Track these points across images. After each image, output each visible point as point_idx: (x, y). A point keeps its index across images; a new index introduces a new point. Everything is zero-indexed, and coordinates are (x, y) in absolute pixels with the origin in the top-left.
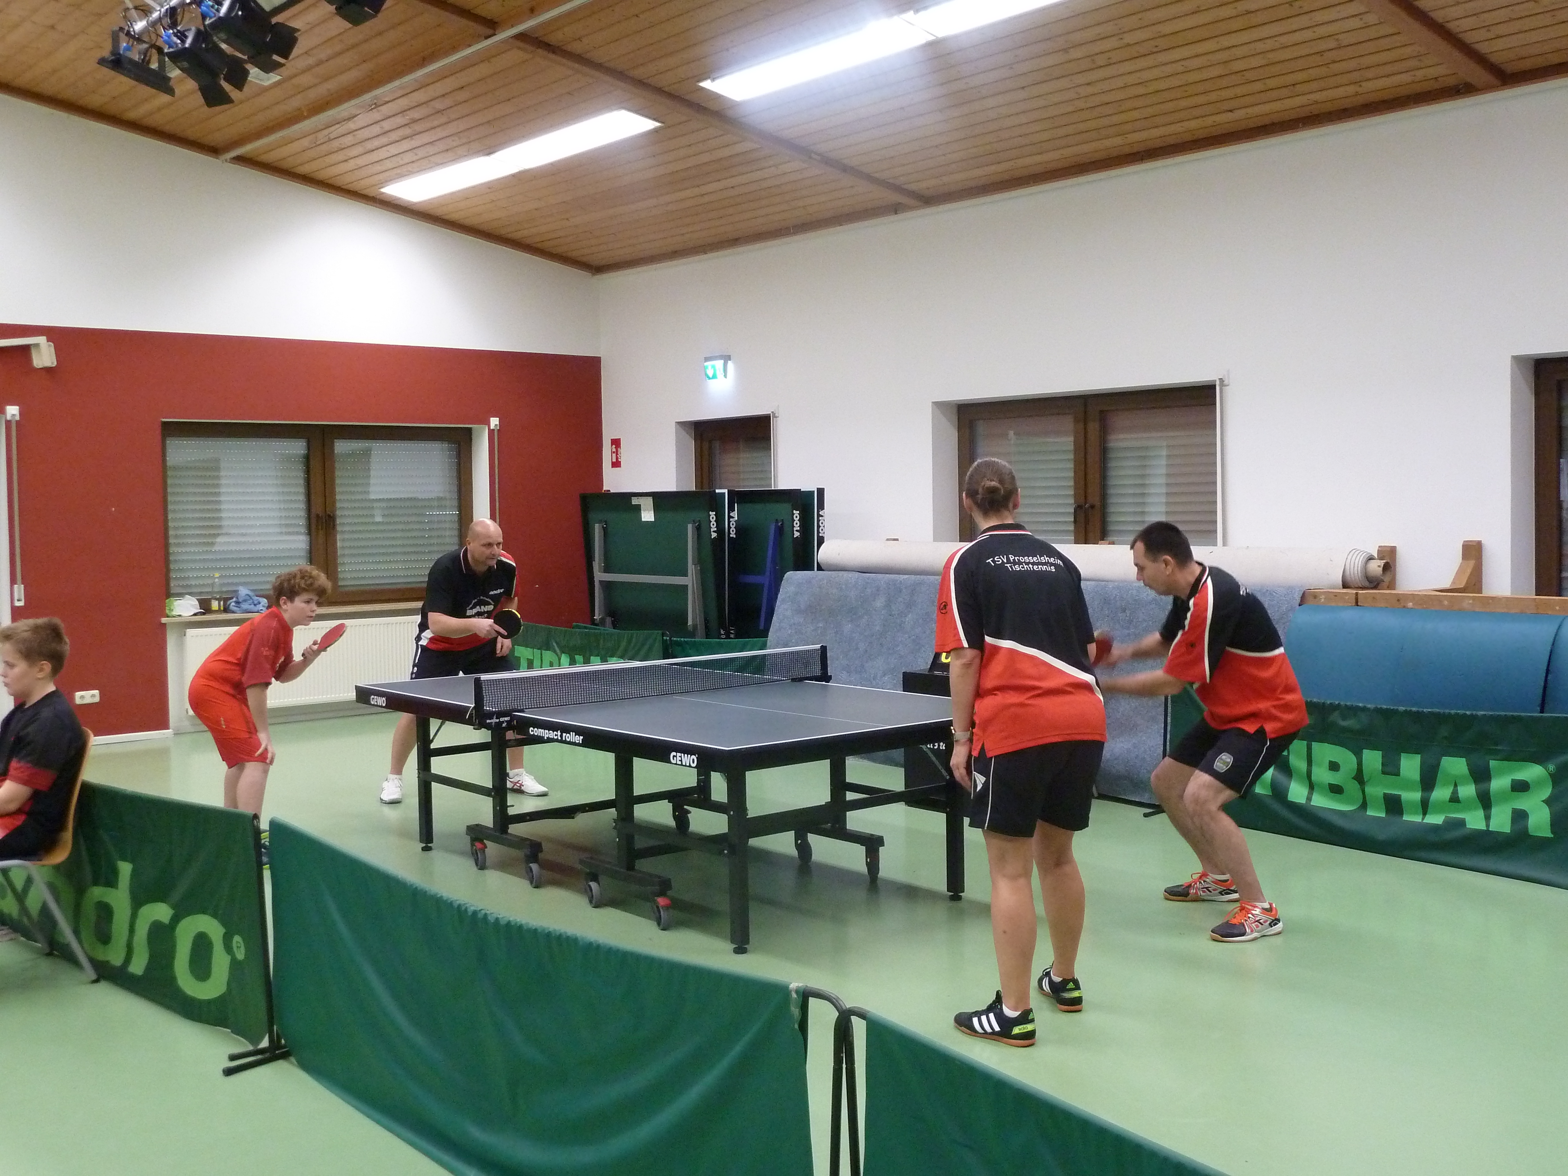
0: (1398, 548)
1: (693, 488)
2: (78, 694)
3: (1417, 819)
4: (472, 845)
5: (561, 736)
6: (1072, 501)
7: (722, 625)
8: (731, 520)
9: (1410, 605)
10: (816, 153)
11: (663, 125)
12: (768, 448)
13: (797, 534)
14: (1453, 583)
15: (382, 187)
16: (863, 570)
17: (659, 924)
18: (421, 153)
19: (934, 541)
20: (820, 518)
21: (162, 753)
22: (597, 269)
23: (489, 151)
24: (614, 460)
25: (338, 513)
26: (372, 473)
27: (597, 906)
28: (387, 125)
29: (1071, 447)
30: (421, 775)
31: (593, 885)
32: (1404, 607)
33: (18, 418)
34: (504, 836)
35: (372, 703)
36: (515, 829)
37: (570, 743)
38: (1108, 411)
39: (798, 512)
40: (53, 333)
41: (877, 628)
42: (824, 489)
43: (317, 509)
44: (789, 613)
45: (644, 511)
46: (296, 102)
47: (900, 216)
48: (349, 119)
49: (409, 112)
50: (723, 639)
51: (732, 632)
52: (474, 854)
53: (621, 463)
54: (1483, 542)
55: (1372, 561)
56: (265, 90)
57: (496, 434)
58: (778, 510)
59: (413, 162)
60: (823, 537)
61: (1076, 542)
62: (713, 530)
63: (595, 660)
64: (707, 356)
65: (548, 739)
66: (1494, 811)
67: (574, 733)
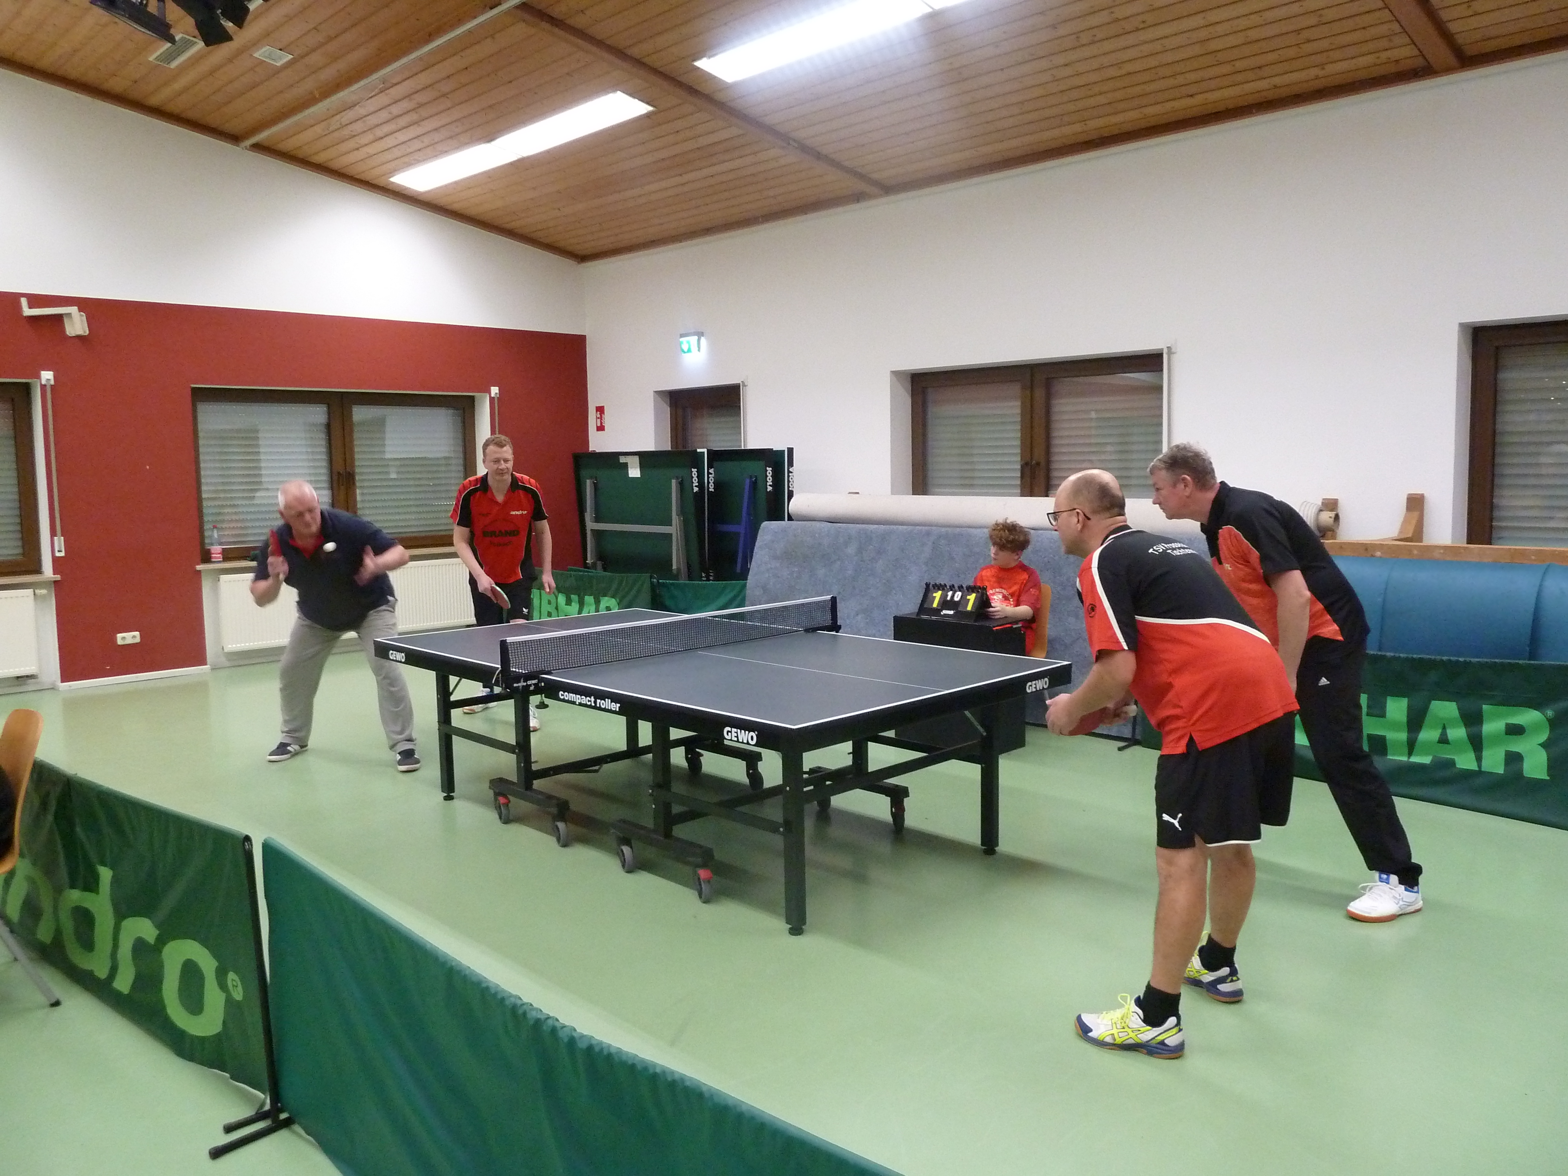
0: (1340, 501)
1: (670, 449)
2: (119, 636)
3: (1404, 758)
4: (496, 800)
5: (595, 702)
6: (1019, 459)
7: (703, 568)
8: (710, 476)
9: (1378, 554)
10: (794, 141)
11: (656, 109)
12: (739, 414)
13: (770, 489)
14: (1401, 532)
15: (392, 177)
16: (832, 521)
17: (700, 897)
18: (426, 140)
19: (892, 494)
20: (790, 474)
21: (200, 687)
22: (582, 258)
23: (490, 137)
24: (599, 425)
25: (357, 470)
26: (388, 435)
27: (629, 871)
28: (396, 110)
29: (1018, 411)
30: (441, 728)
31: (626, 849)
32: (1372, 556)
33: (52, 382)
34: (528, 793)
35: (391, 658)
36: (537, 784)
37: (605, 710)
38: (1053, 378)
39: (771, 469)
40: (83, 304)
41: (850, 572)
42: (793, 448)
43: (338, 467)
44: (766, 558)
45: (631, 468)
46: (309, 85)
47: (863, 205)
48: (359, 103)
49: (416, 96)
50: (704, 581)
51: (711, 574)
52: (498, 808)
53: (606, 427)
54: (1425, 495)
55: (1323, 512)
56: (279, 70)
57: (496, 400)
58: (753, 467)
59: (419, 150)
60: (792, 491)
61: (1022, 495)
62: (694, 485)
63: (589, 599)
64: (683, 332)
65: (580, 704)
66: (1485, 753)
67: (610, 700)
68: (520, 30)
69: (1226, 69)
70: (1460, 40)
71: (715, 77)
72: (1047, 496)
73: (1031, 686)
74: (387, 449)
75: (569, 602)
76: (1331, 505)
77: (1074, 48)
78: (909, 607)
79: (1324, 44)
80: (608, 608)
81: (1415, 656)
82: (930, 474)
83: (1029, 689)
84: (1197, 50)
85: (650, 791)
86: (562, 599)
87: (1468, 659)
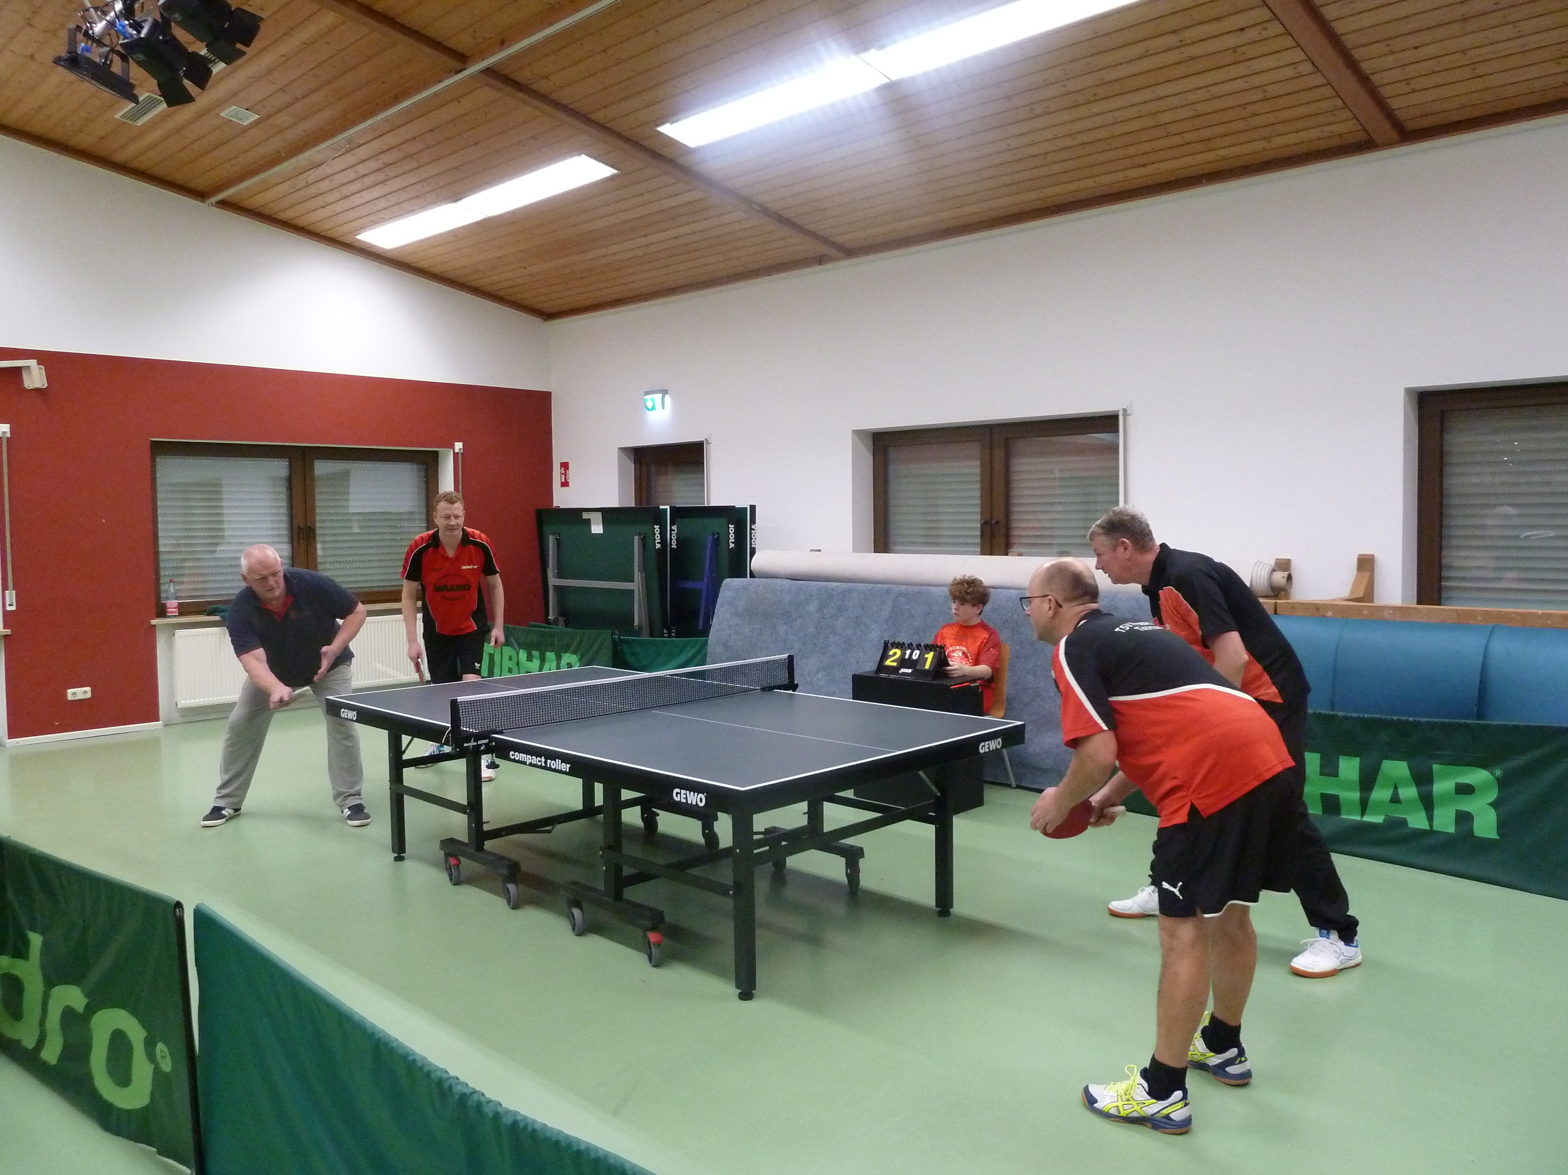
0: (1292, 561)
1: (634, 506)
2: (70, 691)
3: (1357, 818)
4: (446, 860)
5: (546, 762)
6: (978, 517)
7: (665, 625)
8: (672, 532)
9: (1330, 614)
10: (756, 204)
11: (619, 172)
12: (702, 471)
13: (732, 546)
14: (1352, 592)
15: (358, 235)
16: (794, 578)
17: (650, 960)
18: (394, 199)
19: (854, 551)
21: (153, 743)
22: (548, 315)
23: (456, 197)
24: (563, 480)
25: (318, 525)
26: (351, 490)
27: (580, 934)
28: (361, 169)
29: (978, 470)
30: (392, 788)
31: (576, 912)
32: (1324, 616)
33: (9, 435)
34: (480, 854)
35: (343, 716)
36: (488, 845)
37: (555, 770)
38: (1012, 438)
39: (733, 526)
40: (43, 357)
41: (811, 630)
42: (755, 506)
43: (299, 521)
44: (728, 615)
45: (594, 524)
46: (275, 144)
47: (825, 267)
48: (325, 162)
49: (382, 156)
50: (666, 637)
51: (674, 631)
52: (449, 869)
53: (570, 483)
54: (1375, 556)
55: (1275, 572)
56: (244, 130)
57: (460, 456)
58: (715, 524)
59: (385, 209)
60: (754, 549)
61: (982, 553)
62: (656, 541)
63: (551, 655)
64: (647, 390)
65: (531, 765)
66: (1436, 812)
67: (560, 761)
68: (485, 94)
69: (1178, 140)
70: (1402, 115)
71: (678, 142)
72: (1007, 554)
73: (984, 746)
74: (351, 503)
75: (530, 658)
76: (1284, 565)
77: (1029, 119)
78: (868, 666)
79: (1271, 118)
80: (569, 665)
81: (1366, 716)
82: (893, 532)
83: (982, 749)
84: (1147, 122)
85: (601, 852)
86: (523, 655)
87: (1417, 719)
